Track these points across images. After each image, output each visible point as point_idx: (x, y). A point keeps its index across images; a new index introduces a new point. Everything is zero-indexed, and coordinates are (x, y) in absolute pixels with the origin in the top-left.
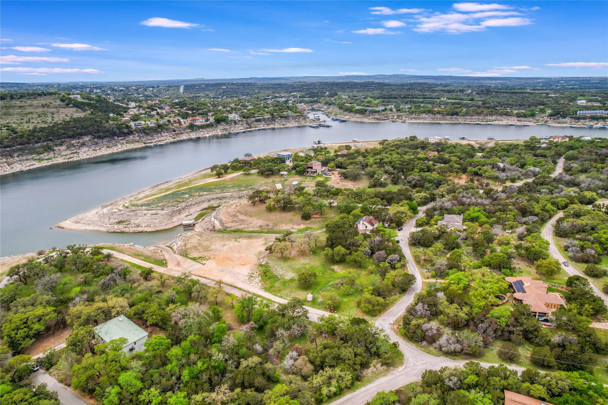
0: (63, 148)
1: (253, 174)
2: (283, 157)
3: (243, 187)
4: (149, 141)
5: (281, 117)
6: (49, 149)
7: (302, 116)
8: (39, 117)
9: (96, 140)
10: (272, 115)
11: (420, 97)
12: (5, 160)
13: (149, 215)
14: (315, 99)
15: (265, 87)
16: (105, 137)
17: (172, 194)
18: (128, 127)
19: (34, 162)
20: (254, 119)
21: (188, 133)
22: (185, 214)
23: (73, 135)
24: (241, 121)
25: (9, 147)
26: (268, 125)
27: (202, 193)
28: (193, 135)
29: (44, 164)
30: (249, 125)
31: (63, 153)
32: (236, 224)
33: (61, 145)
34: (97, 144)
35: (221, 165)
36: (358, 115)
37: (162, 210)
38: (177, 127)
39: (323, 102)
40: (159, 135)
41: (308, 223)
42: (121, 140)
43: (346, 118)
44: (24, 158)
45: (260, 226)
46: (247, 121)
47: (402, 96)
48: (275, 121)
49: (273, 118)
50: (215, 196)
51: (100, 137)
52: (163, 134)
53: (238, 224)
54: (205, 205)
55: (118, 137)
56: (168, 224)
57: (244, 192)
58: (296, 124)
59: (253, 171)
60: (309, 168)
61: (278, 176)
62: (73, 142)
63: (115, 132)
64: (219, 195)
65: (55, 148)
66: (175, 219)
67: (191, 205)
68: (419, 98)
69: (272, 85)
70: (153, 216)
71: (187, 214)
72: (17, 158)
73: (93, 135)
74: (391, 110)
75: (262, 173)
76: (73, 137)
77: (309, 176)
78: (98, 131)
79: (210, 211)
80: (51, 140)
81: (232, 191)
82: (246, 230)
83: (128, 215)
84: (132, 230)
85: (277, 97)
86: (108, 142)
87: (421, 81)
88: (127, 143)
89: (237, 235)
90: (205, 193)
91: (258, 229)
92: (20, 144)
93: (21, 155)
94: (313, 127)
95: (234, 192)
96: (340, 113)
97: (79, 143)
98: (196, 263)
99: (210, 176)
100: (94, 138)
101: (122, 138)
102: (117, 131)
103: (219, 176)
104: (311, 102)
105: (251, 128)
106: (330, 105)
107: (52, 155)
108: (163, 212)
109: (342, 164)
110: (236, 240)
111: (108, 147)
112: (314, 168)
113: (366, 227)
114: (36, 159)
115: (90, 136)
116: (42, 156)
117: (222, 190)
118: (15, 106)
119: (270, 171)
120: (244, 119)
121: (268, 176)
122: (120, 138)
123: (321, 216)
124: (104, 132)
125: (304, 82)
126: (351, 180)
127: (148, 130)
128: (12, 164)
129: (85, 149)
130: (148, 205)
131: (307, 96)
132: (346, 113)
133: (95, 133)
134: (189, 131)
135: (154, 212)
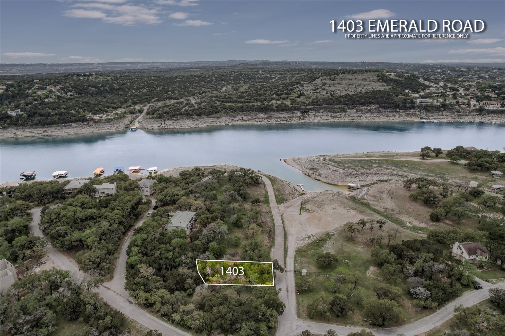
0: (354, 111)
1: (460, 164)
4: (427, 118)
6: (344, 110)
8: (356, 87)
9: (380, 109)
12: (314, 113)
13: (332, 170)
16: (389, 108)
17: (359, 160)
18: (412, 102)
19: (330, 118)
21: (474, 115)
22: (360, 179)
23: (364, 103)
25: (319, 105)
27: (390, 167)
29: (336, 120)
31: (352, 115)
32: (373, 199)
33: (353, 109)
34: (380, 112)
37: (344, 169)
38: (462, 109)
40: (441, 113)
42: (402, 112)
44: (326, 114)
45: (387, 209)
50: (399, 173)
51: (384, 108)
52: (444, 113)
53: (375, 199)
54: (385, 178)
55: (400, 109)
56: (339, 181)
59: (462, 162)
61: (486, 174)
62: (362, 108)
63: (399, 105)
65: (348, 111)
66: (348, 180)
67: (371, 174)
70: (333, 172)
71: (363, 179)
72: (321, 114)
73: (380, 105)
75: (469, 166)
76: (363, 104)
78: (385, 102)
80: (347, 104)
82: (373, 206)
83: (320, 166)
84: (315, 176)
86: (389, 112)
88: (406, 116)
90: (393, 168)
91: (381, 210)
92: (327, 105)
93: (324, 111)
97: (366, 109)
98: (298, 211)
100: (379, 108)
101: (403, 111)
102: (401, 105)
103: (423, 157)
107: (343, 115)
108: (342, 171)
110: (348, 210)
111: (388, 116)
113: (462, 253)
114: (332, 116)
115: (377, 105)
116: (336, 114)
117: (411, 170)
118: (346, 79)
122: (401, 111)
123: (454, 224)
124: (389, 104)
127: (431, 107)
128: (317, 116)
129: (369, 114)
130: (338, 163)
133: (382, 103)
134: (475, 114)
135: (336, 169)
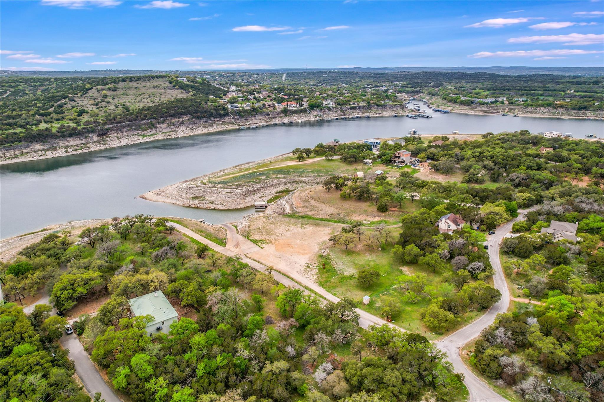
0: (165, 125)
1: (336, 160)
2: (371, 144)
3: (322, 172)
4: (243, 124)
5: (378, 105)
6: (152, 126)
7: (401, 105)
8: (150, 97)
9: (194, 120)
10: (369, 103)
11: (540, 89)
12: (116, 135)
13: (223, 193)
14: (418, 89)
15: (366, 76)
16: (203, 117)
17: (250, 174)
18: (224, 109)
19: (139, 138)
20: (349, 106)
21: (281, 117)
22: (259, 195)
23: (174, 114)
24: (336, 108)
25: (120, 123)
26: (363, 113)
27: (279, 176)
28: (286, 120)
29: (147, 139)
30: (343, 112)
31: (164, 131)
32: (307, 210)
33: (163, 123)
34: (195, 124)
35: (304, 149)
36: (463, 107)
37: (237, 189)
38: (271, 111)
39: (426, 93)
40: (253, 118)
41: (384, 216)
42: (217, 121)
43: (449, 109)
44: (131, 133)
45: (331, 214)
46: (341, 108)
47: (518, 88)
48: (371, 109)
49: (369, 106)
50: (292, 180)
51: (198, 118)
52: (257, 117)
53: (309, 209)
54: (281, 188)
55: (214, 118)
56: (240, 204)
57: (323, 178)
58: (393, 114)
59: (335, 157)
60: (396, 157)
61: (361, 164)
62: (173, 120)
63: (212, 113)
64: (296, 179)
65: (158, 126)
66: (248, 199)
67: (267, 187)
68: (538, 90)
69: (374, 74)
70: (227, 195)
71: (262, 195)
72: (125, 133)
73: (192, 115)
74: (502, 102)
75: (345, 160)
76: (174, 116)
77: (396, 166)
78: (197, 112)
79: (285, 194)
80: (154, 118)
81: (310, 175)
82: (316, 217)
83: (204, 192)
84: (205, 206)
85: (377, 86)
86: (204, 122)
87: (544, 73)
88: (222, 124)
89: (305, 221)
90: (283, 176)
91: (328, 217)
92: (129, 121)
93: (129, 130)
94: (411, 117)
95: (313, 177)
96: (443, 104)
97: (178, 121)
98: (255, 245)
99: (291, 159)
100: (192, 118)
101: (218, 119)
102: (214, 112)
103: (300, 160)
104: (413, 92)
105: (344, 115)
106: (433, 95)
107: (154, 131)
108: (237, 191)
109: (434, 155)
110: (301, 227)
111: (205, 127)
112: (401, 158)
113: (449, 226)
114: (140, 135)
115: (189, 116)
116: (146, 132)
117: (301, 174)
118: (132, 88)
119: (354, 157)
120: (339, 106)
121: (350, 163)
122: (216, 119)
123: (400, 210)
124: (202, 112)
125: (408, 72)
126: (442, 173)
127: (243, 112)
128: (121, 138)
129: (184, 128)
130: (225, 183)
131: (409, 86)
132: (449, 104)
133: (194, 113)
134: (282, 115)
135: (229, 190)
